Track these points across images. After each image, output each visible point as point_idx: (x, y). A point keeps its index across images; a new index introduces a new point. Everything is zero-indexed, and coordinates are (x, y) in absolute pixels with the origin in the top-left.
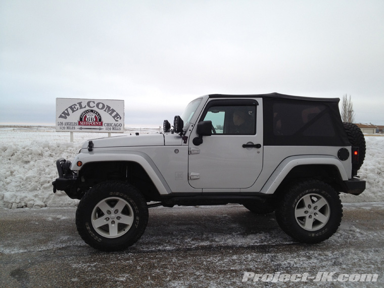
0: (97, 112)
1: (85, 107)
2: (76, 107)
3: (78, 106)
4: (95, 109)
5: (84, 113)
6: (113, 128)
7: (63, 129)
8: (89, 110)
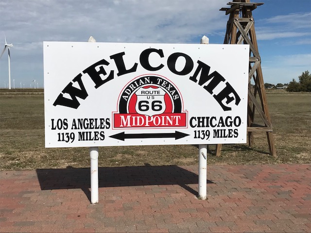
0: (169, 84)
1: (134, 69)
2: (108, 69)
3: (112, 66)
6: (215, 130)
7: (67, 139)
8: (147, 77)
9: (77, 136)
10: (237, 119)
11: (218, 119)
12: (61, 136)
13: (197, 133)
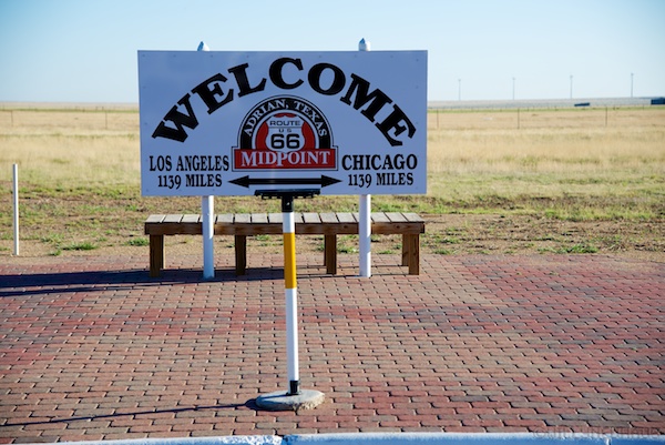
0: (312, 109)
1: (261, 87)
2: (225, 87)
3: (231, 83)
4: (305, 93)
5: (257, 115)
6: (378, 175)
7: (171, 184)
8: (280, 99)
9: (184, 180)
10: (412, 158)
11: (383, 158)
12: (163, 179)
13: (353, 178)
